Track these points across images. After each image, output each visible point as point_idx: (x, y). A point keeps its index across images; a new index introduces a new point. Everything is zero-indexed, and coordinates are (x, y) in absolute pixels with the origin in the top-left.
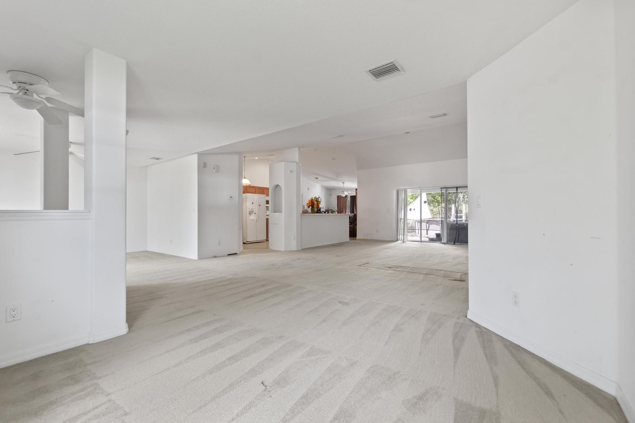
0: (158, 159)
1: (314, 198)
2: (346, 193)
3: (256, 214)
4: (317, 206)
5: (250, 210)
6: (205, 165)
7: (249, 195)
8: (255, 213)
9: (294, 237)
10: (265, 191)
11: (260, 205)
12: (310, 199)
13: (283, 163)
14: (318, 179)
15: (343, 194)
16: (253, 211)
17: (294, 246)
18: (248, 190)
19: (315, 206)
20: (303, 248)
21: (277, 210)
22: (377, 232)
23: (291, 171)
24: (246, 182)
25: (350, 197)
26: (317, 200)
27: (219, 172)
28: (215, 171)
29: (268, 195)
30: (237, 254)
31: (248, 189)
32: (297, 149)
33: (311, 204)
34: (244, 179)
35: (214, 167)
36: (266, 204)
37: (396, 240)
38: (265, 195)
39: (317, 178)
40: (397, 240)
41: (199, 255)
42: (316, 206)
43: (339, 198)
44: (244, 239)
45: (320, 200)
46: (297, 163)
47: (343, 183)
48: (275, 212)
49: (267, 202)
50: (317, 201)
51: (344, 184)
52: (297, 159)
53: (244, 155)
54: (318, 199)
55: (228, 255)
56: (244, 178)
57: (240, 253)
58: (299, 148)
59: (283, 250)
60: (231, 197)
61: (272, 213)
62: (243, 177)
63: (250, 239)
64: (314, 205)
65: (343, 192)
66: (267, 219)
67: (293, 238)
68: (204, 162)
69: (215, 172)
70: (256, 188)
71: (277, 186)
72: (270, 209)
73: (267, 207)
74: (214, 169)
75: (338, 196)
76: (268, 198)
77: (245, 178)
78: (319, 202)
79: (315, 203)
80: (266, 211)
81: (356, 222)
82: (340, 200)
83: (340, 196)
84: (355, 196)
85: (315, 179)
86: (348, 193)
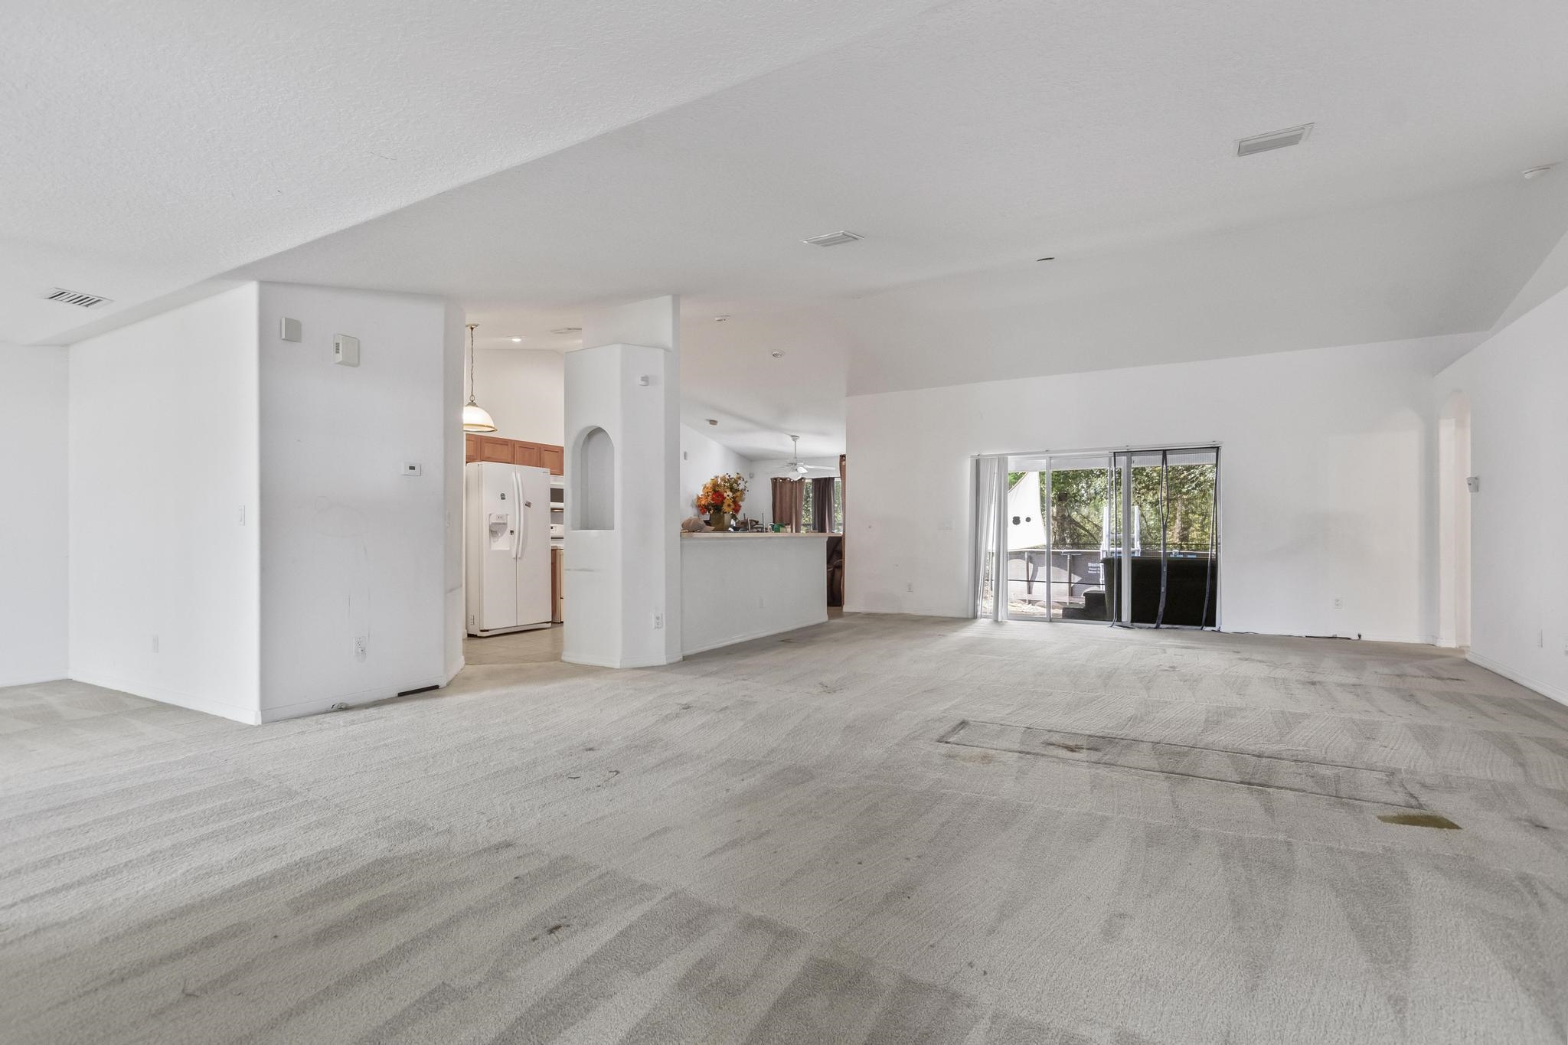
0: (83, 301)
1: (722, 479)
2: (802, 470)
3: (516, 533)
4: (733, 506)
5: (494, 520)
6: (293, 331)
7: (490, 469)
8: (512, 532)
9: (658, 618)
10: (547, 456)
11: (528, 505)
12: (710, 481)
13: (617, 349)
14: (718, 423)
15: (795, 473)
16: (505, 524)
17: (657, 650)
18: (487, 452)
19: (725, 508)
20: (688, 652)
21: (590, 520)
22: (910, 590)
23: (645, 379)
24: (474, 418)
25: (810, 481)
26: (731, 485)
27: (358, 364)
28: (340, 357)
29: (558, 471)
30: (436, 687)
31: (483, 448)
32: (668, 298)
33: (713, 499)
34: (469, 407)
35: (338, 345)
36: (553, 500)
37: (970, 615)
38: (548, 470)
39: (713, 422)
40: (975, 617)
41: (264, 708)
42: (729, 505)
43: (778, 484)
44: (470, 621)
45: (741, 487)
46: (667, 350)
47: (795, 438)
48: (586, 525)
49: (557, 495)
50: (731, 489)
51: (798, 441)
52: (666, 336)
53: (470, 319)
54: (736, 482)
55: (401, 695)
56: (469, 404)
57: (448, 685)
58: (677, 298)
59: (617, 665)
60: (412, 468)
61: (574, 529)
62: (467, 399)
63: (494, 621)
64: (723, 503)
65: (793, 465)
66: (554, 552)
67: (653, 620)
68: (286, 319)
69: (340, 363)
70: (517, 446)
71: (595, 432)
72: (567, 516)
73: (552, 509)
74: (338, 352)
75: (776, 479)
76: (559, 482)
77: (472, 403)
78: (738, 494)
79: (725, 495)
80: (552, 525)
81: (841, 558)
82: (781, 493)
83: (781, 479)
84: (825, 479)
85: (711, 423)
86: (807, 469)
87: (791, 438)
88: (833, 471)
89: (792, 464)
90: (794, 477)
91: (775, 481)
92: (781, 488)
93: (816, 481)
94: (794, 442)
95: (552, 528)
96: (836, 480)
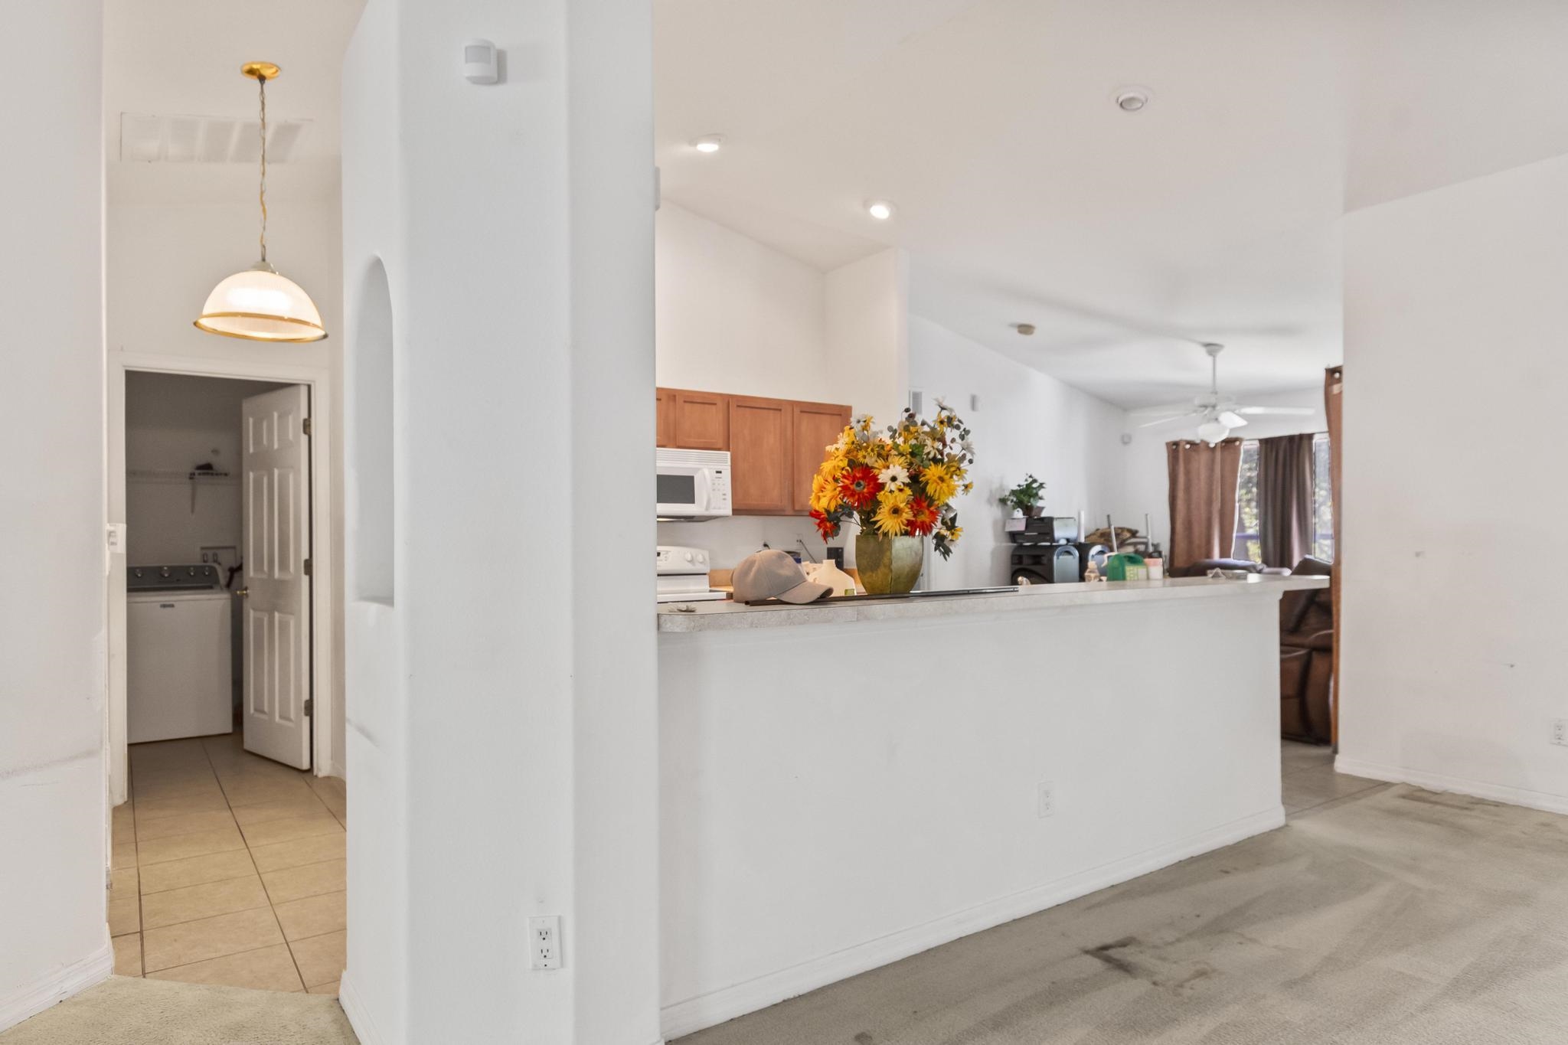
2: (1230, 423)
14: (1036, 332)
25: (1256, 444)
39: (1025, 329)
43: (1179, 455)
47: (1212, 348)
51: (1220, 355)
65: (1210, 413)
75: (1176, 444)
77: (264, 265)
79: (884, 476)
80: (659, 549)
81: (1331, 627)
82: (1188, 473)
83: (1188, 442)
84: (1291, 438)
85: (1020, 332)
86: (1244, 416)
87: (1203, 351)
88: (1309, 420)
89: (1206, 407)
90: (1214, 435)
91: (1174, 448)
92: (1187, 461)
93: (1269, 445)
94: (1210, 359)
95: (659, 554)
96: (1316, 440)
